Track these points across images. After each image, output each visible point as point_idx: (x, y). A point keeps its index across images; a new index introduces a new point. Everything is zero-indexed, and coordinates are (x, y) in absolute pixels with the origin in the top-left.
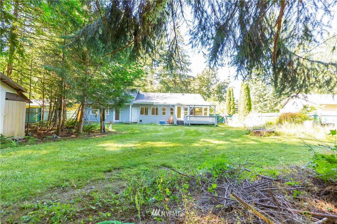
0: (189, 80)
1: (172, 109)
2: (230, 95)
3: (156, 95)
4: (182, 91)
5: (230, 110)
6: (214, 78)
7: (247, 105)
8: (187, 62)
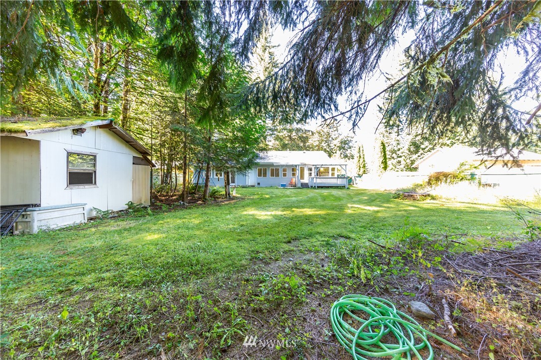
0: (307, 135)
1: (294, 170)
3: (273, 154)
4: (299, 148)
5: (359, 169)
6: (336, 132)
7: (381, 163)
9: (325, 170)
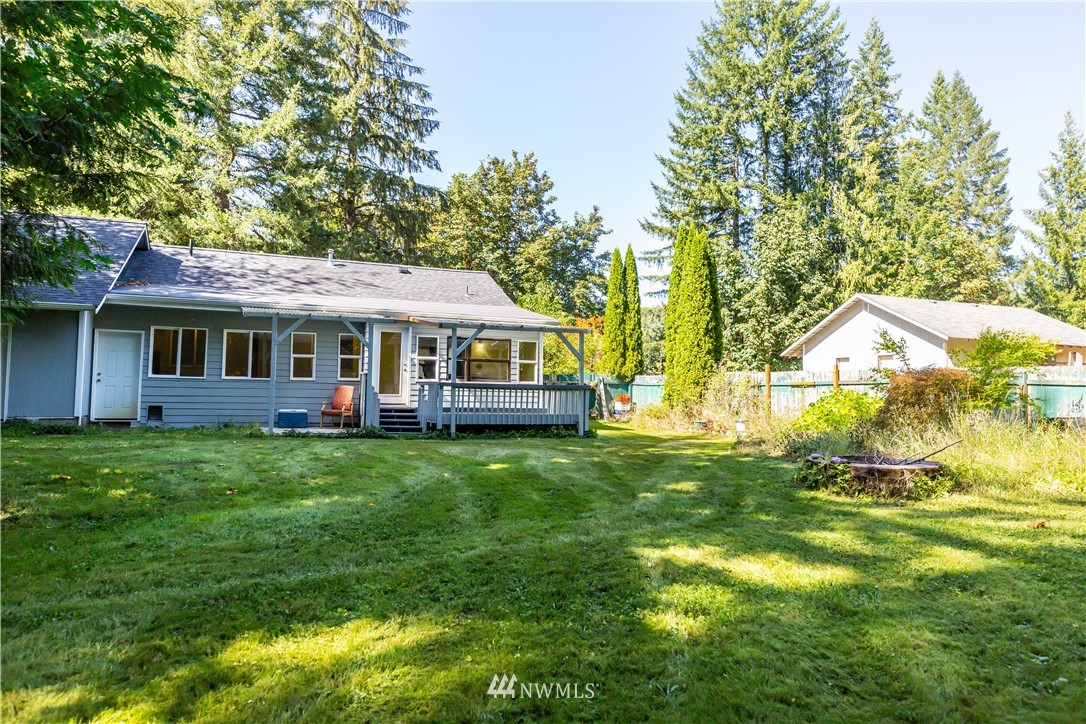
0: (422, 209)
1: (348, 345)
2: (625, 285)
3: (250, 265)
4: (386, 256)
5: (623, 355)
6: (534, 211)
7: (705, 334)
8: (415, 117)
9: (492, 351)
